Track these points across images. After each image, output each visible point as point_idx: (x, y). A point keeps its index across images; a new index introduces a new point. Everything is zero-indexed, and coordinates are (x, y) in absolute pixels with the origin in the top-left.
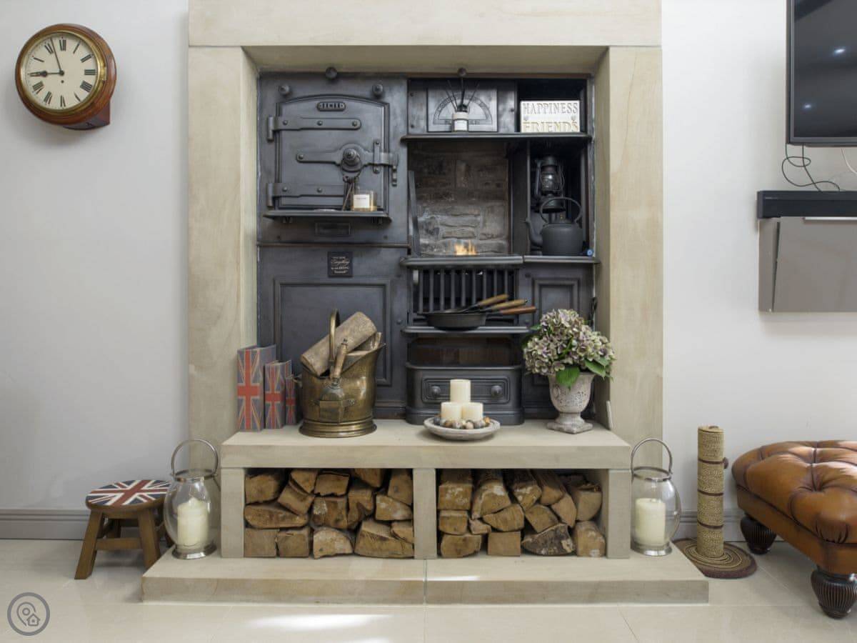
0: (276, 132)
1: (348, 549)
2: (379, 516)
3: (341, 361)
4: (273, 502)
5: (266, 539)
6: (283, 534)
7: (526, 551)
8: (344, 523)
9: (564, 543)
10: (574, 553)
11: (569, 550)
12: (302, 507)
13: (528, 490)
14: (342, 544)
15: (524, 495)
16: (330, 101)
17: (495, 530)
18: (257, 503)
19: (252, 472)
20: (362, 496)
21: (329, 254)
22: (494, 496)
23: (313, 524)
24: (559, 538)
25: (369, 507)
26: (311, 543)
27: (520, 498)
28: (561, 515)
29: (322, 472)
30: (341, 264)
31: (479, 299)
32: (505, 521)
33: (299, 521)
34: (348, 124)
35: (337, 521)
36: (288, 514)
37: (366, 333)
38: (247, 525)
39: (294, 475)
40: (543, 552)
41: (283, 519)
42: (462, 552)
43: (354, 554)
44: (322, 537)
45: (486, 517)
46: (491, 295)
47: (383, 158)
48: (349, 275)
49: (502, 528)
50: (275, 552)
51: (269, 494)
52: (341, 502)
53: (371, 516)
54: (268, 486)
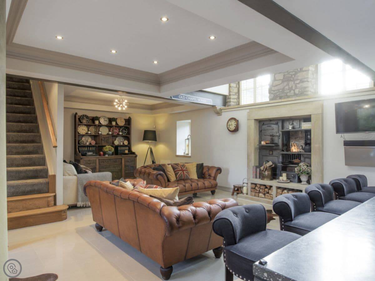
0: (261, 131)
1: (264, 197)
2: (270, 193)
3: (265, 169)
4: (255, 188)
5: (253, 193)
6: (255, 193)
8: (264, 193)
12: (258, 189)
14: (263, 196)
16: (269, 125)
18: (252, 188)
19: (252, 184)
20: (267, 190)
21: (269, 151)
22: (285, 192)
23: (259, 192)
25: (268, 191)
29: (261, 185)
30: (271, 152)
31: (292, 160)
33: (258, 192)
34: (271, 129)
37: (271, 164)
38: (251, 191)
39: (258, 185)
41: (256, 191)
44: (260, 194)
46: (294, 159)
47: (277, 134)
48: (272, 154)
50: (254, 196)
52: (263, 190)
53: (268, 193)
54: (254, 186)
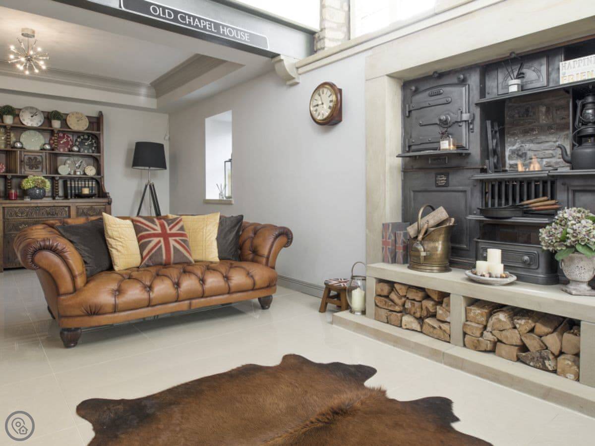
0: (410, 112)
1: (419, 329)
2: (438, 316)
3: (423, 232)
4: (387, 297)
5: (383, 313)
6: (390, 313)
7: (519, 359)
8: (418, 315)
9: (547, 363)
10: (555, 371)
11: (550, 368)
12: (399, 302)
13: (523, 322)
14: (416, 325)
15: (520, 324)
16: (435, 90)
17: (499, 341)
18: (380, 296)
19: (380, 281)
20: (428, 304)
21: (437, 174)
22: (500, 321)
23: (404, 311)
24: (544, 358)
25: (431, 310)
26: (401, 321)
27: (517, 326)
28: (547, 345)
29: (410, 287)
30: (442, 179)
31: (521, 200)
32: (507, 337)
33: (397, 309)
34: (444, 101)
35: (414, 313)
36: (393, 303)
37: (441, 218)
38: (376, 305)
39: (397, 286)
40: (531, 364)
41: (391, 305)
42: (476, 348)
43: (421, 332)
44: (407, 319)
45: (493, 332)
46: (529, 198)
47: (465, 117)
48: (447, 185)
49: (504, 341)
50: (386, 321)
51: (385, 293)
53: (434, 315)
54: (386, 289)
